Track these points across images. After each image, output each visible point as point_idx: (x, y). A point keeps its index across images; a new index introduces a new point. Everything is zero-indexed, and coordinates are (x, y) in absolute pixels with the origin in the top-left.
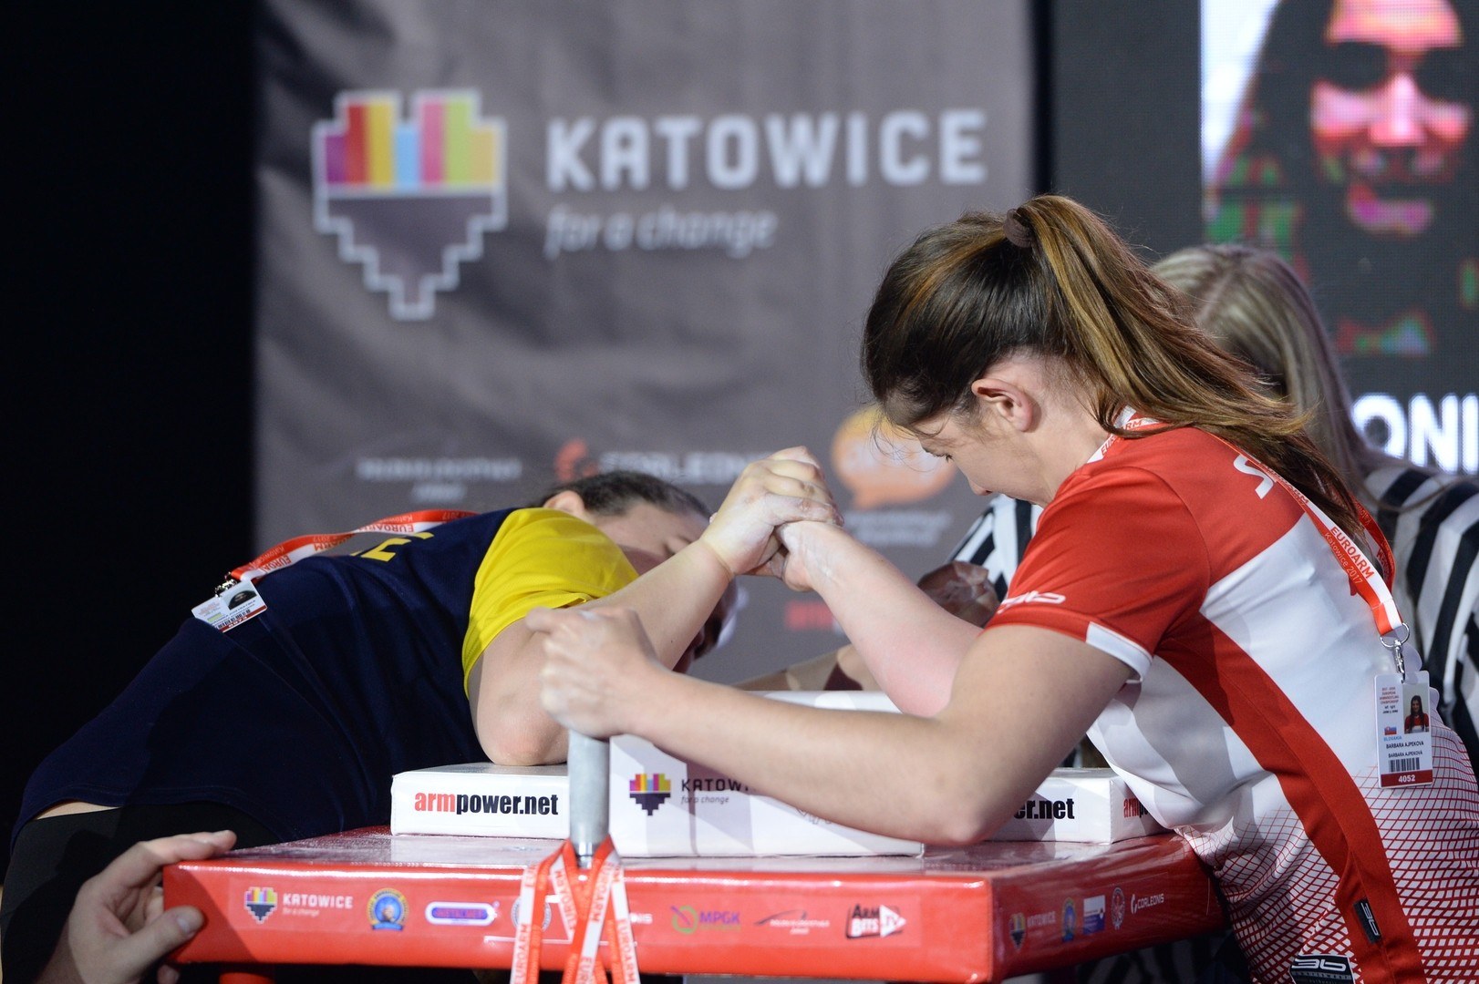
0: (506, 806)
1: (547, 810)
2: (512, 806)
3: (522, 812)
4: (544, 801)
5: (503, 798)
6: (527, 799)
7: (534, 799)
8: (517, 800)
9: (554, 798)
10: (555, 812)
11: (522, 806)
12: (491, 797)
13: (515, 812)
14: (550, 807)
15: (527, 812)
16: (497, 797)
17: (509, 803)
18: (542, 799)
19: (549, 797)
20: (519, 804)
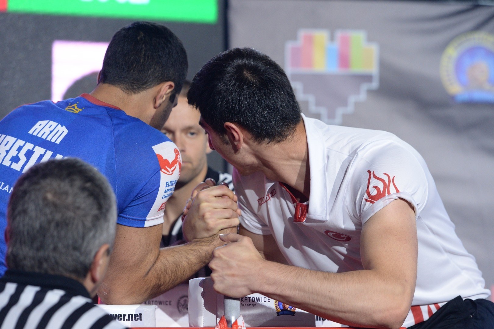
0: (120, 318)
1: (138, 319)
2: (123, 318)
3: (127, 320)
4: (136, 316)
5: (119, 315)
6: (129, 315)
7: (132, 315)
8: (125, 315)
9: (141, 314)
10: (141, 320)
11: (127, 318)
12: (114, 315)
13: (124, 320)
14: (139, 318)
15: (129, 320)
16: (116, 315)
17: (121, 316)
18: (135, 315)
19: (138, 314)
20: (126, 317)
